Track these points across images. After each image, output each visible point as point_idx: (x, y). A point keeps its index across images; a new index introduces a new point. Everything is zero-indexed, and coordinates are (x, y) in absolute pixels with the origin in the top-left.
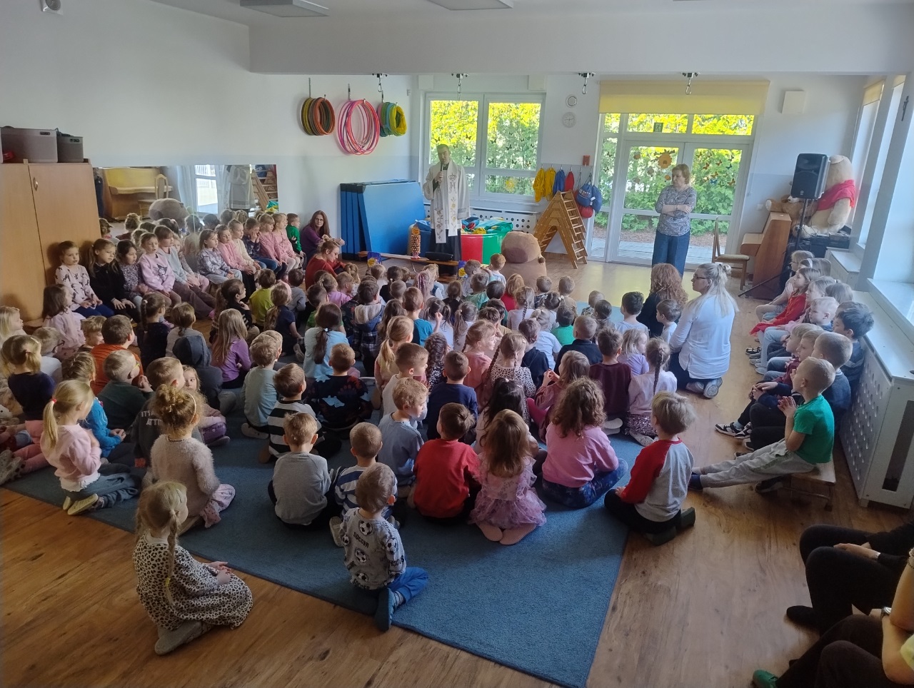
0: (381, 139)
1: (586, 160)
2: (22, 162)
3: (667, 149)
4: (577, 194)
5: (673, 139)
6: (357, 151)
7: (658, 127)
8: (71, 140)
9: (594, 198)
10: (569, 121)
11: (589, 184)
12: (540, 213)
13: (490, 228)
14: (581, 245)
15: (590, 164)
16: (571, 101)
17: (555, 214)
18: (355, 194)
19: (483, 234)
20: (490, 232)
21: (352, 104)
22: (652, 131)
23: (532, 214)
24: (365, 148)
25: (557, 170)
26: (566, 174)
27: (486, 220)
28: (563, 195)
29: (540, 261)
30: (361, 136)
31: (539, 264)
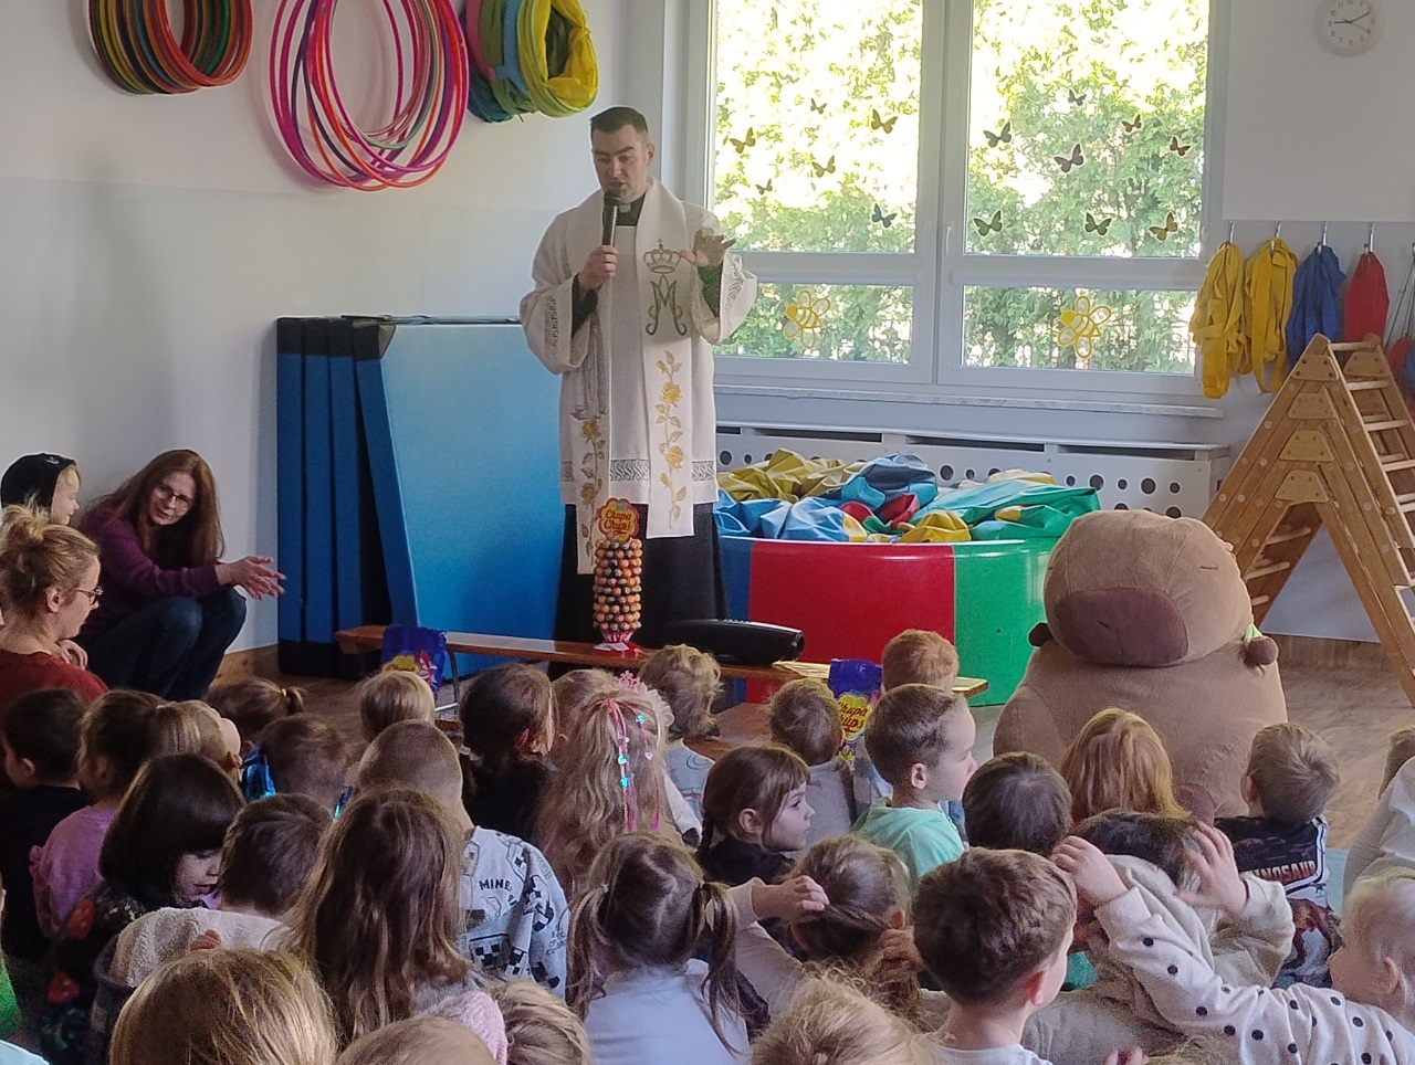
10: (1347, 23)
12: (1227, 451)
13: (990, 516)
17: (1303, 446)
18: (342, 364)
19: (954, 538)
20: (991, 535)
23: (1188, 455)
24: (399, 160)
26: (1346, 262)
27: (969, 487)
28: (1343, 357)
29: (1252, 656)
30: (384, 98)
31: (1246, 673)
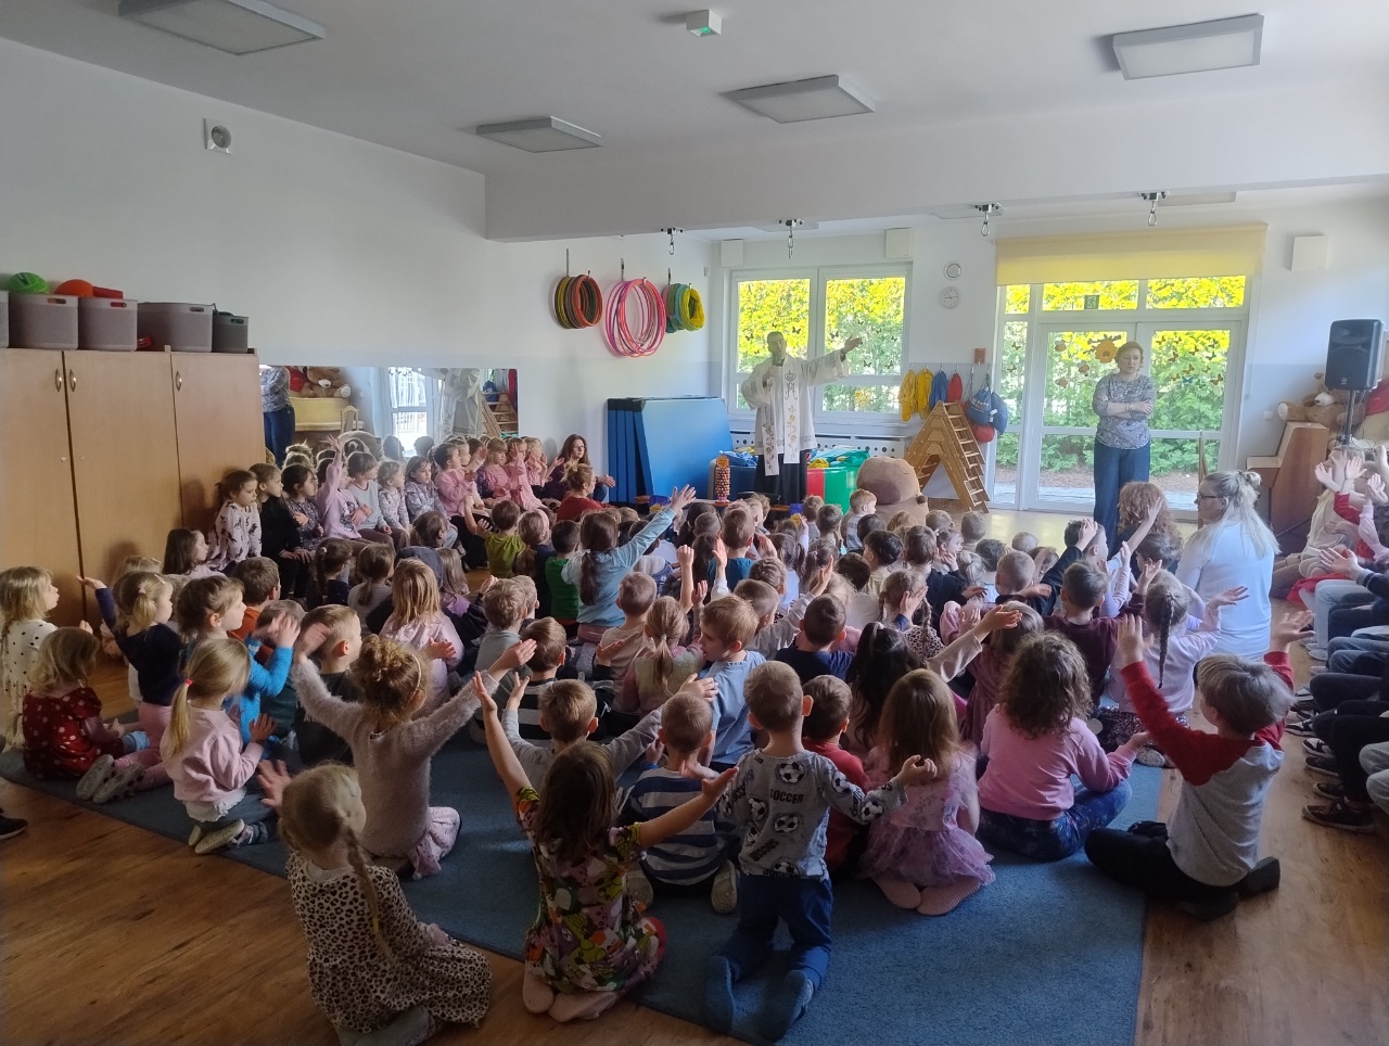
0: (667, 336)
1: (980, 355)
2: (163, 350)
3: (1109, 334)
4: (967, 406)
5: (1116, 319)
6: (633, 352)
7: (1091, 301)
8: (232, 320)
9: (995, 411)
10: (950, 298)
11: (987, 389)
12: (910, 438)
13: (835, 459)
14: (977, 484)
15: (987, 360)
16: (952, 270)
17: (935, 436)
18: (630, 414)
19: (824, 467)
20: (836, 466)
21: (626, 285)
22: (1082, 308)
23: (898, 440)
24: (645, 347)
25: (934, 371)
26: (949, 376)
27: (826, 451)
28: (947, 408)
29: (920, 500)
30: (638, 328)
31: (918, 506)
